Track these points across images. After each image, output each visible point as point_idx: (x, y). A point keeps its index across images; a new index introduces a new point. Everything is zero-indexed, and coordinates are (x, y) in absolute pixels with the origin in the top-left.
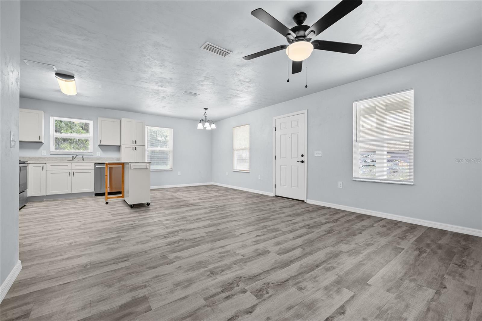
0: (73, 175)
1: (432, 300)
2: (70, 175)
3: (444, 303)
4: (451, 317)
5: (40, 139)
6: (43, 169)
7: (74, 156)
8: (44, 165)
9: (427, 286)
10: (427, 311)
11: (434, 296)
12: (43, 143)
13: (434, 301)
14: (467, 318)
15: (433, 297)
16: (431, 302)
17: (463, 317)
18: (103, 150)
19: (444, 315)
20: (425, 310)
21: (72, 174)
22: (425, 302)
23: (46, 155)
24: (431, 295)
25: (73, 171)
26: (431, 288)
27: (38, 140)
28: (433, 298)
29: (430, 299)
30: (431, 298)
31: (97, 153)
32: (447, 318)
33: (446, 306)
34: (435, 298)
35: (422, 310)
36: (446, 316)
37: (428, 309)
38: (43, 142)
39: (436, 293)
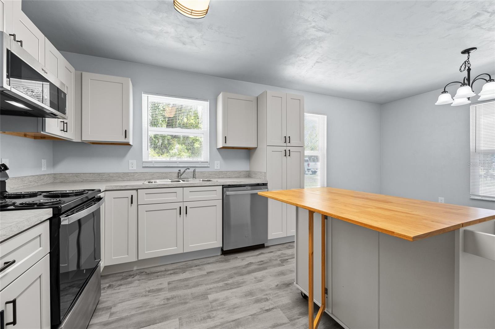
0: (186, 214)
2: (180, 214)
5: (126, 137)
6: (132, 203)
7: (182, 170)
8: (134, 193)
12: (132, 146)
18: (224, 158)
21: (183, 211)
23: (135, 168)
25: (186, 204)
27: (122, 139)
31: (216, 162)
38: (131, 143)
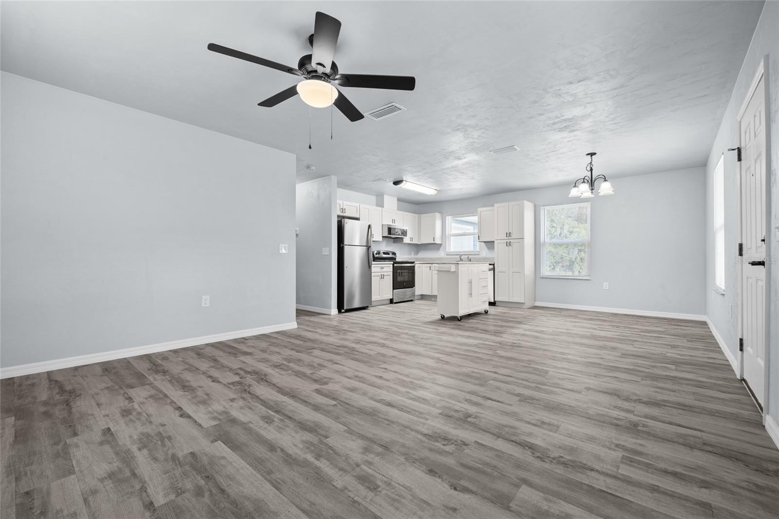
1: (143, 489)
3: (129, 498)
4: (106, 490)
9: (173, 501)
10: (134, 472)
11: (148, 496)
13: (140, 489)
14: (89, 504)
15: (147, 493)
16: (141, 485)
17: (94, 502)
19: (114, 484)
20: (136, 471)
22: (147, 479)
24: (152, 494)
26: (165, 504)
28: (146, 491)
29: (147, 487)
30: (148, 489)
32: (109, 484)
33: (122, 496)
34: (144, 494)
35: (139, 468)
36: (112, 485)
37: (134, 475)
39: (151, 503)
